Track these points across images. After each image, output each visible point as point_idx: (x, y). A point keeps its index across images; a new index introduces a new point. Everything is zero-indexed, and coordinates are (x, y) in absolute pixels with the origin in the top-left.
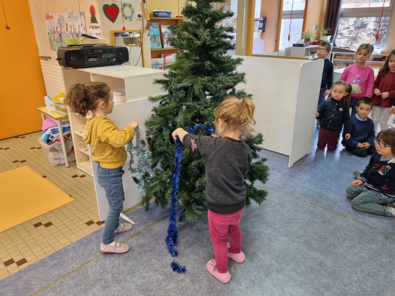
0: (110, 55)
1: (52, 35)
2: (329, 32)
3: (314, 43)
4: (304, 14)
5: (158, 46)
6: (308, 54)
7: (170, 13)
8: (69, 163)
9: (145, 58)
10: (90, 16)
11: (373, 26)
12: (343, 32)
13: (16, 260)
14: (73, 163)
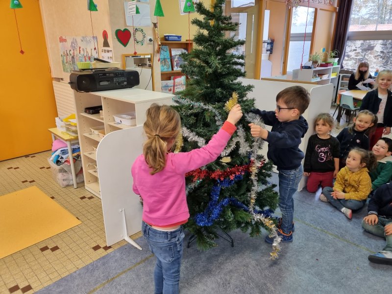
0: (121, 79)
1: (65, 57)
2: (336, 54)
3: (322, 66)
4: (312, 37)
5: (168, 68)
6: (316, 76)
7: (181, 37)
8: (77, 183)
9: (155, 81)
10: (103, 40)
11: (381, 48)
12: (350, 53)
13: (21, 286)
14: (81, 184)
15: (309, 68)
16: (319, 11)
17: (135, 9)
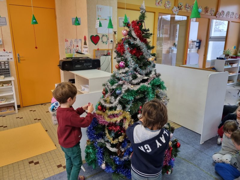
0: (89, 64)
1: (67, 50)
3: (232, 57)
4: (226, 39)
6: (228, 64)
10: (84, 41)
15: (222, 59)
16: (231, 23)
17: (99, 24)
